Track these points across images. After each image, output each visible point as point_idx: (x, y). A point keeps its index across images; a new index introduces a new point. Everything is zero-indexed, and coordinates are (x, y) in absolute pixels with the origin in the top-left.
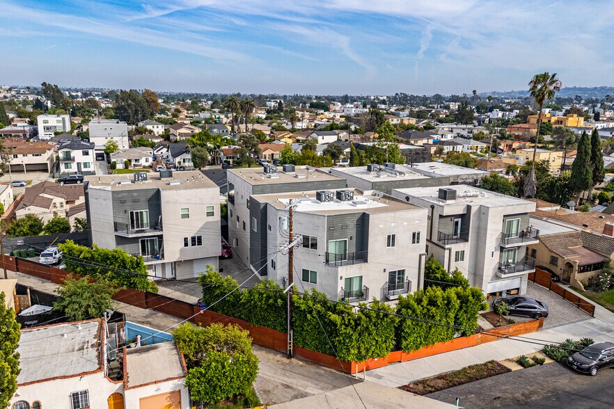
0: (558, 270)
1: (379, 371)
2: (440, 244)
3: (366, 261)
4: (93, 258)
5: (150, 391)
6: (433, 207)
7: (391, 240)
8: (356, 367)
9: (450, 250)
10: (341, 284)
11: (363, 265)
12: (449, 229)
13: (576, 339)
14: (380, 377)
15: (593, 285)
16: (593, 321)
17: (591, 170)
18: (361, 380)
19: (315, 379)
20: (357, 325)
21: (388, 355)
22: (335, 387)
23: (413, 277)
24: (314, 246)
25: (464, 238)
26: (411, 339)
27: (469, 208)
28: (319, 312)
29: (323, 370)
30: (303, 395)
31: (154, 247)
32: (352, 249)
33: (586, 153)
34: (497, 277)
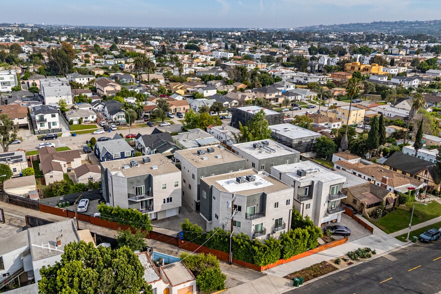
0: (357, 207)
1: (273, 269)
2: (298, 201)
3: (264, 215)
4: (119, 213)
6: (295, 182)
7: (276, 205)
8: (263, 268)
9: (303, 204)
10: (253, 228)
11: (264, 218)
12: (302, 193)
13: (362, 247)
14: (274, 272)
15: (374, 215)
16: (372, 236)
17: (378, 138)
18: (266, 274)
19: (245, 274)
20: (265, 251)
21: (277, 262)
22: (255, 278)
23: (286, 220)
24: (240, 209)
25: (310, 196)
26: (288, 254)
27: (313, 182)
28: (246, 245)
29: (247, 270)
30: (241, 283)
31: (149, 205)
32: (257, 211)
33: (376, 129)
34: (326, 215)
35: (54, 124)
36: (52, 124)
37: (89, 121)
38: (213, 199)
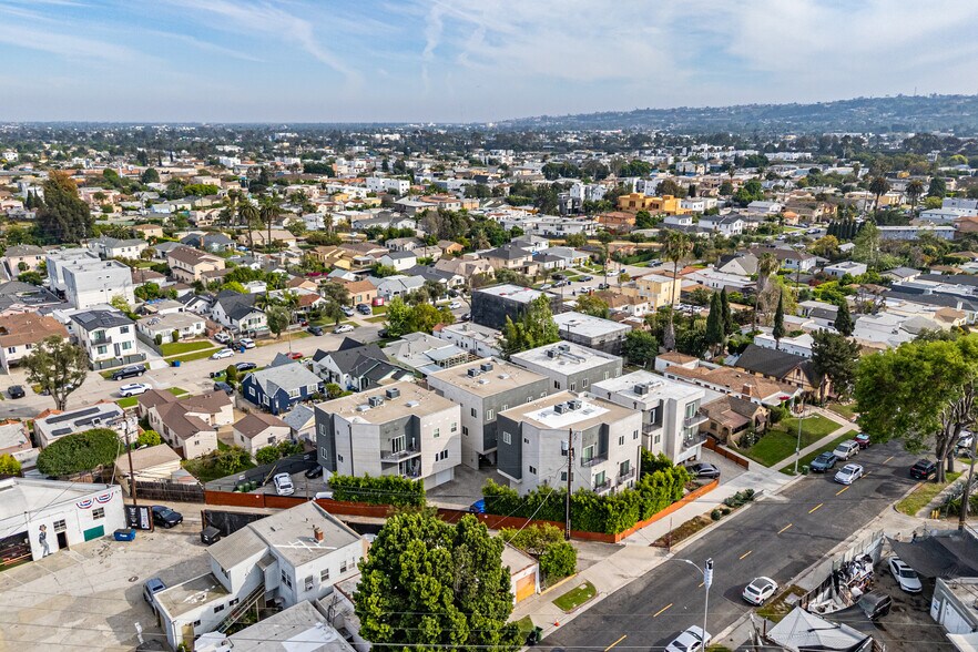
0: (718, 433)
1: (632, 537)
2: (646, 432)
3: (607, 459)
5: (521, 575)
6: (635, 404)
7: (621, 441)
8: (618, 537)
9: (651, 436)
10: (593, 479)
11: (606, 462)
12: (647, 420)
13: (743, 490)
14: (634, 541)
15: (743, 443)
16: (748, 473)
17: (722, 326)
18: (624, 546)
19: (595, 550)
20: (621, 510)
21: (636, 525)
22: (610, 554)
23: (634, 464)
25: (658, 423)
26: (649, 511)
27: (661, 402)
28: (594, 504)
29: (595, 544)
30: (595, 562)
32: (595, 453)
33: (719, 311)
34: (683, 450)
35: (126, 346)
36: (121, 347)
37: (191, 335)
38: (524, 444)
